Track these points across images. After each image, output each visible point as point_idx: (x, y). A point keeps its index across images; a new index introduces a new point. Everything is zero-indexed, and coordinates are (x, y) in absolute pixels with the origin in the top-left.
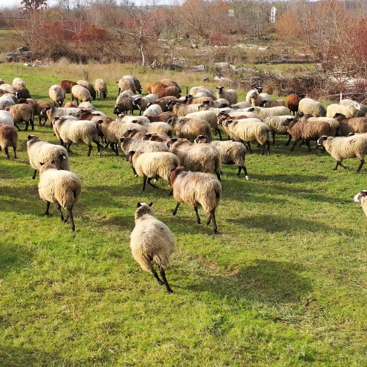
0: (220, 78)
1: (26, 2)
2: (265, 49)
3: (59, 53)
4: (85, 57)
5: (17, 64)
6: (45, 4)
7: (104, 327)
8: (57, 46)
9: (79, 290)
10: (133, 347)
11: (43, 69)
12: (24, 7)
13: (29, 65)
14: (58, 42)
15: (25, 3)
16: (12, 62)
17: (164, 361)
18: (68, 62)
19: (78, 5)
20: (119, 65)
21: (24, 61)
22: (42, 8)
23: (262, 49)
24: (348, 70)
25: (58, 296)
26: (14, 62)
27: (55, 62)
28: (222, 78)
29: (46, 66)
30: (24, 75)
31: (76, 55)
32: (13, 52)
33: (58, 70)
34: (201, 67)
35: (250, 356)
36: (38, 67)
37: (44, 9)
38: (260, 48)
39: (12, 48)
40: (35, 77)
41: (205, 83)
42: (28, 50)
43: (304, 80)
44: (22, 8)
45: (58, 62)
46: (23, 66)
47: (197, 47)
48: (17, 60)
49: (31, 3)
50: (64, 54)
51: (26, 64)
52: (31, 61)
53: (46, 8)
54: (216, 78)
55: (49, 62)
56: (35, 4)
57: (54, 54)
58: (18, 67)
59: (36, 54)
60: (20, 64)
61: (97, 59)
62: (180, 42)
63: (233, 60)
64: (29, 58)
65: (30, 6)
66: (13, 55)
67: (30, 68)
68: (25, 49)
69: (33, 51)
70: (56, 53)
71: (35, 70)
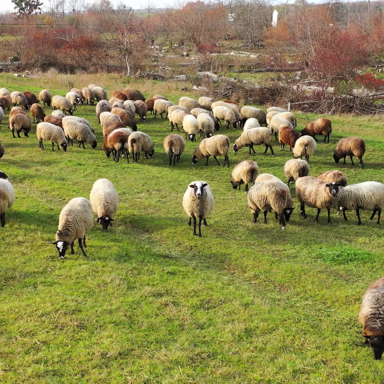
0: (198, 87)
1: (19, 6)
2: (256, 56)
3: (49, 64)
4: (73, 66)
5: (8, 74)
6: (39, 8)
7: (47, 258)
8: (47, 57)
9: (35, 240)
10: (64, 268)
11: (32, 79)
12: (17, 13)
13: (19, 76)
14: (47, 53)
15: (19, 8)
16: (3, 73)
17: (80, 273)
18: (57, 72)
19: (74, 9)
20: (105, 75)
21: (14, 71)
22: (36, 13)
23: (253, 56)
24: (320, 79)
25: (20, 243)
26: (5, 72)
27: (44, 72)
28: (200, 87)
29: (35, 76)
30: (13, 86)
31: (65, 65)
32: (4, 61)
33: (46, 81)
34: (183, 77)
35: (136, 272)
36: (28, 77)
37: (39, 14)
38: (251, 56)
39: (3, 58)
40: (23, 87)
41: (182, 92)
42: (19, 61)
43: (269, 89)
44: (15, 13)
45: (47, 72)
46: (13, 76)
47: (188, 55)
48: (8, 71)
49: (25, 7)
50: (53, 64)
51: (16, 75)
52: (22, 72)
53: (40, 13)
54: (195, 87)
55: (38, 73)
56: (28, 9)
57: (44, 65)
58: (8, 78)
59: (26, 64)
60: (10, 74)
61: (85, 69)
62: (174, 49)
63: (218, 69)
64: (19, 69)
65: (24, 11)
66: (3, 65)
67: (20, 78)
68: (16, 59)
69: (23, 61)
70: (46, 63)
71: (24, 80)
